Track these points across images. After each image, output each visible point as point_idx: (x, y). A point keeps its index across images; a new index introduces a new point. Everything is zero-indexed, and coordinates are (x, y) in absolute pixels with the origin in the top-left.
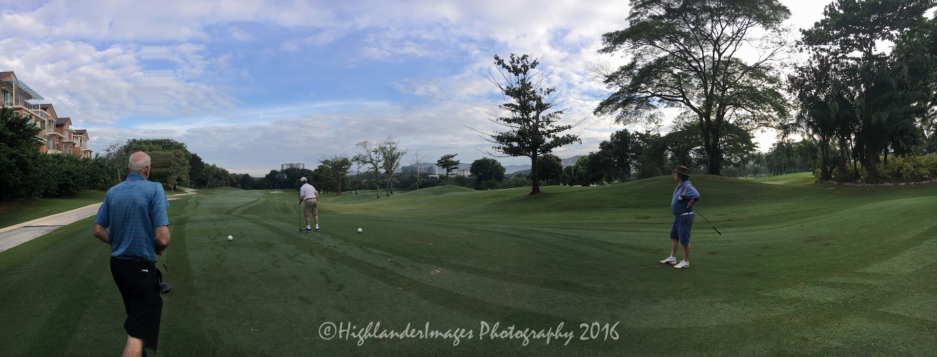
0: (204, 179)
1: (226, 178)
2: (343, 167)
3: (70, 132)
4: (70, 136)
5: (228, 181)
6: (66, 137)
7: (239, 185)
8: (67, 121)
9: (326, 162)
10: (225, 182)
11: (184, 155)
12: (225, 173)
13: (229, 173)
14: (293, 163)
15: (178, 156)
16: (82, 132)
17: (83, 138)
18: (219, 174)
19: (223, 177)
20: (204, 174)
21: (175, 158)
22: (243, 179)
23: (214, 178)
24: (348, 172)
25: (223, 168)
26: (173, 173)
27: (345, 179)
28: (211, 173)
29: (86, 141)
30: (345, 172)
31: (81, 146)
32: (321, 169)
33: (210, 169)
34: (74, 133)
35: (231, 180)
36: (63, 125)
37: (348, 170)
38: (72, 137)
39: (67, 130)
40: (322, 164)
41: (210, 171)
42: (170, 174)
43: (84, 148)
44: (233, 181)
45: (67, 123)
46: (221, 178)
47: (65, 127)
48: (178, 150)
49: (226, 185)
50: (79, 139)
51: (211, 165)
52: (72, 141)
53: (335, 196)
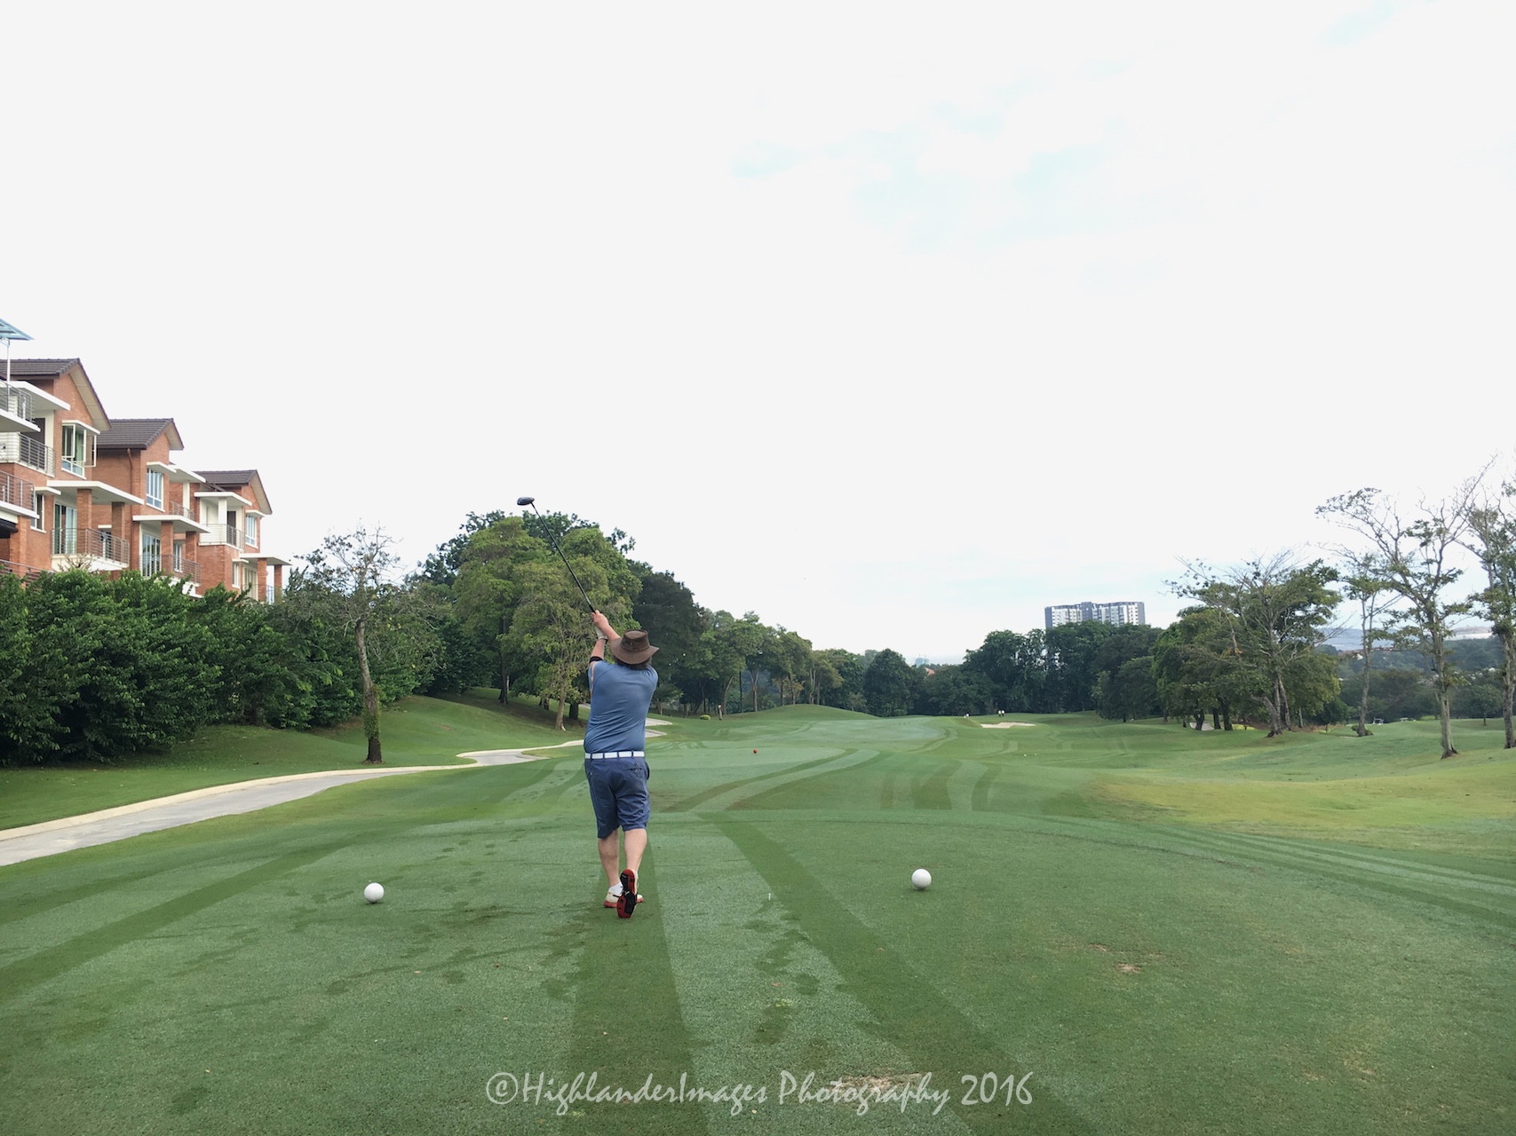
0: (712, 674)
1: (803, 672)
2: (1299, 613)
3: (175, 482)
4: (174, 499)
5: (812, 682)
6: (151, 503)
7: (856, 698)
8: (164, 431)
9: (1212, 592)
10: (800, 688)
11: (605, 578)
12: (794, 647)
13: (814, 648)
14: (1095, 601)
15: (584, 585)
16: (237, 482)
17: (243, 506)
18: (773, 655)
19: (789, 665)
20: (710, 656)
21: (570, 590)
22: (871, 673)
23: (750, 668)
24: (1321, 635)
25: (790, 629)
26: (561, 653)
27: (1308, 666)
28: (740, 652)
29: (257, 518)
30: (1310, 634)
31: (232, 537)
32: (1190, 625)
33: (733, 634)
34: (196, 486)
35: (823, 677)
36: (137, 450)
37: (1319, 627)
38: (186, 503)
39: (164, 473)
40: (1197, 602)
41: (733, 644)
42: (548, 659)
43: (247, 549)
44: (830, 680)
45: (161, 441)
46: (778, 672)
47: (147, 460)
48: (581, 559)
49: (804, 699)
50: (223, 508)
51: (738, 615)
52: (186, 519)
53: (1257, 743)
